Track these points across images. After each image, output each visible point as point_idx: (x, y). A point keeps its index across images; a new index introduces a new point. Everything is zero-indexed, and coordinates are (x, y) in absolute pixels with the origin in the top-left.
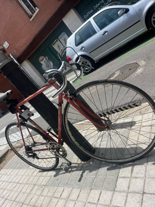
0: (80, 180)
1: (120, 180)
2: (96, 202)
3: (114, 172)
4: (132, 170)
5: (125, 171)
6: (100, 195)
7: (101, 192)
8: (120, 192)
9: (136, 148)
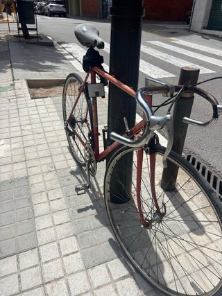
1: (102, 268)
2: (63, 253)
4: (124, 278)
6: (73, 253)
7: (77, 252)
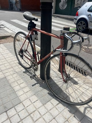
0: (33, 86)
1: (49, 103)
2: (33, 102)
3: (50, 97)
4: (58, 104)
5: (55, 102)
6: (36, 101)
7: (38, 100)
8: (46, 108)
9: (68, 96)
